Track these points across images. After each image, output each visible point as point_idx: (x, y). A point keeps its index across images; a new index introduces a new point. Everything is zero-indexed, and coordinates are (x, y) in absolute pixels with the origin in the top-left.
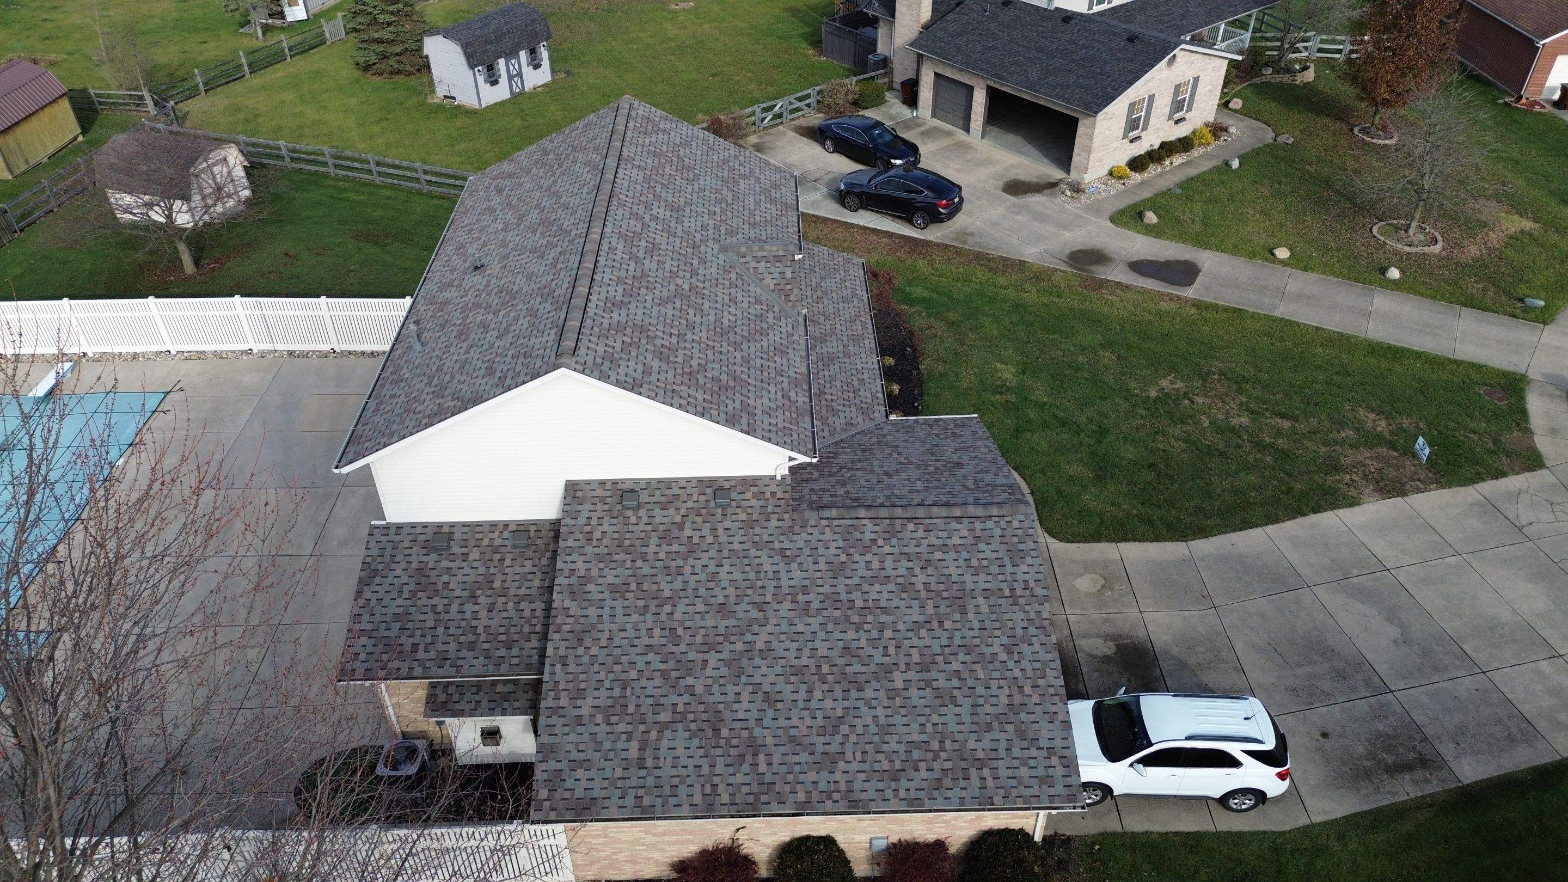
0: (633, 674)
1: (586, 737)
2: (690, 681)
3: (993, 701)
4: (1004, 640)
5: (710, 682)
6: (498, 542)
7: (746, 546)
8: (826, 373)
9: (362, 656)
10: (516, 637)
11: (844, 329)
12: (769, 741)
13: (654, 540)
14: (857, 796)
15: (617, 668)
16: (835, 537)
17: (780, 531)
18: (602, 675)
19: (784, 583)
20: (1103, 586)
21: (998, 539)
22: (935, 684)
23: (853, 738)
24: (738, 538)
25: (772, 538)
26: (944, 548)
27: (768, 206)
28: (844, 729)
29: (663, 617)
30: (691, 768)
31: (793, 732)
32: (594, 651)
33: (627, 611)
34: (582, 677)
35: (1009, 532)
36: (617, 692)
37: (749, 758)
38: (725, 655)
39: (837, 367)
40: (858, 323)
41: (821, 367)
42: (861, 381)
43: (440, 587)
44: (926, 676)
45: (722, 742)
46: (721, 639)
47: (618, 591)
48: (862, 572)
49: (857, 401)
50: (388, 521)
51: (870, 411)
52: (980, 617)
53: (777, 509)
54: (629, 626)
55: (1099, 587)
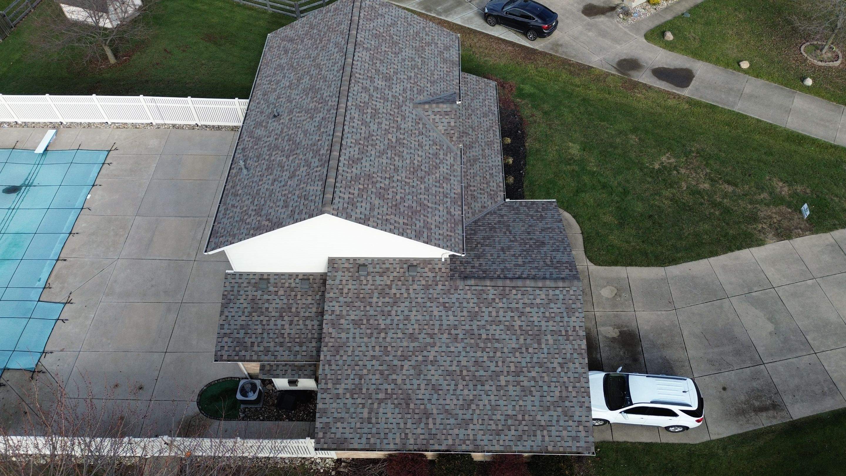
0: (365, 372)
1: (341, 405)
2: (394, 376)
3: (552, 394)
4: (560, 360)
5: (404, 377)
6: (293, 285)
7: (425, 300)
8: (472, 171)
9: (226, 348)
10: (304, 340)
11: (483, 137)
12: (435, 411)
13: (376, 295)
14: (478, 442)
15: (357, 368)
16: (473, 296)
17: (443, 292)
18: (349, 372)
19: (445, 322)
20: (616, 294)
21: (561, 300)
22: (522, 384)
23: (478, 412)
24: (420, 295)
25: (439, 296)
26: (532, 305)
27: (442, 66)
28: (473, 407)
29: (381, 340)
30: (395, 424)
31: (447, 407)
32: (345, 358)
33: (362, 336)
34: (339, 372)
35: (567, 297)
36: (357, 381)
37: (424, 420)
38: (413, 363)
39: (478, 166)
40: (491, 132)
41: (469, 167)
42: (491, 174)
43: (264, 310)
44: (518, 379)
45: (411, 411)
46: (411, 353)
47: (357, 323)
48: (486, 318)
49: (488, 190)
50: (235, 271)
51: (495, 197)
52: (548, 346)
53: (442, 279)
54: (363, 344)
55: (614, 295)
